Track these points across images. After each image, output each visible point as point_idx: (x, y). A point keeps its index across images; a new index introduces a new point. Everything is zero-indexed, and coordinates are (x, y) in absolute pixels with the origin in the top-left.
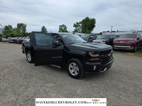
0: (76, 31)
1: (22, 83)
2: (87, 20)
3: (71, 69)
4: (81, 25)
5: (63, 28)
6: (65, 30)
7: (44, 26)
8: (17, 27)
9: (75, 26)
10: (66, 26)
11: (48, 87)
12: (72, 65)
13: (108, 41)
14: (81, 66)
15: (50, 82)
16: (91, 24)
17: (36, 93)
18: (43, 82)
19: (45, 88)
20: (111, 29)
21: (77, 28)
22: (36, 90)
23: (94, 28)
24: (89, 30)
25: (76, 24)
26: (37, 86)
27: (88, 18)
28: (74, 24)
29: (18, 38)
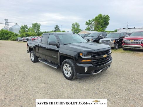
0: (88, 29)
1: (17, 82)
2: (100, 18)
3: (66, 70)
4: (93, 22)
5: (76, 26)
6: (78, 28)
7: (57, 25)
8: (33, 27)
9: (87, 24)
10: (79, 24)
11: (38, 88)
12: (66, 66)
13: (118, 39)
14: (74, 68)
15: (42, 83)
16: (104, 21)
17: (24, 93)
18: (36, 82)
19: (36, 88)
20: (127, 26)
21: (90, 26)
22: (27, 90)
23: (108, 25)
24: (102, 27)
25: (88, 22)
26: (29, 86)
27: (101, 15)
28: (87, 22)
29: (31, 38)
